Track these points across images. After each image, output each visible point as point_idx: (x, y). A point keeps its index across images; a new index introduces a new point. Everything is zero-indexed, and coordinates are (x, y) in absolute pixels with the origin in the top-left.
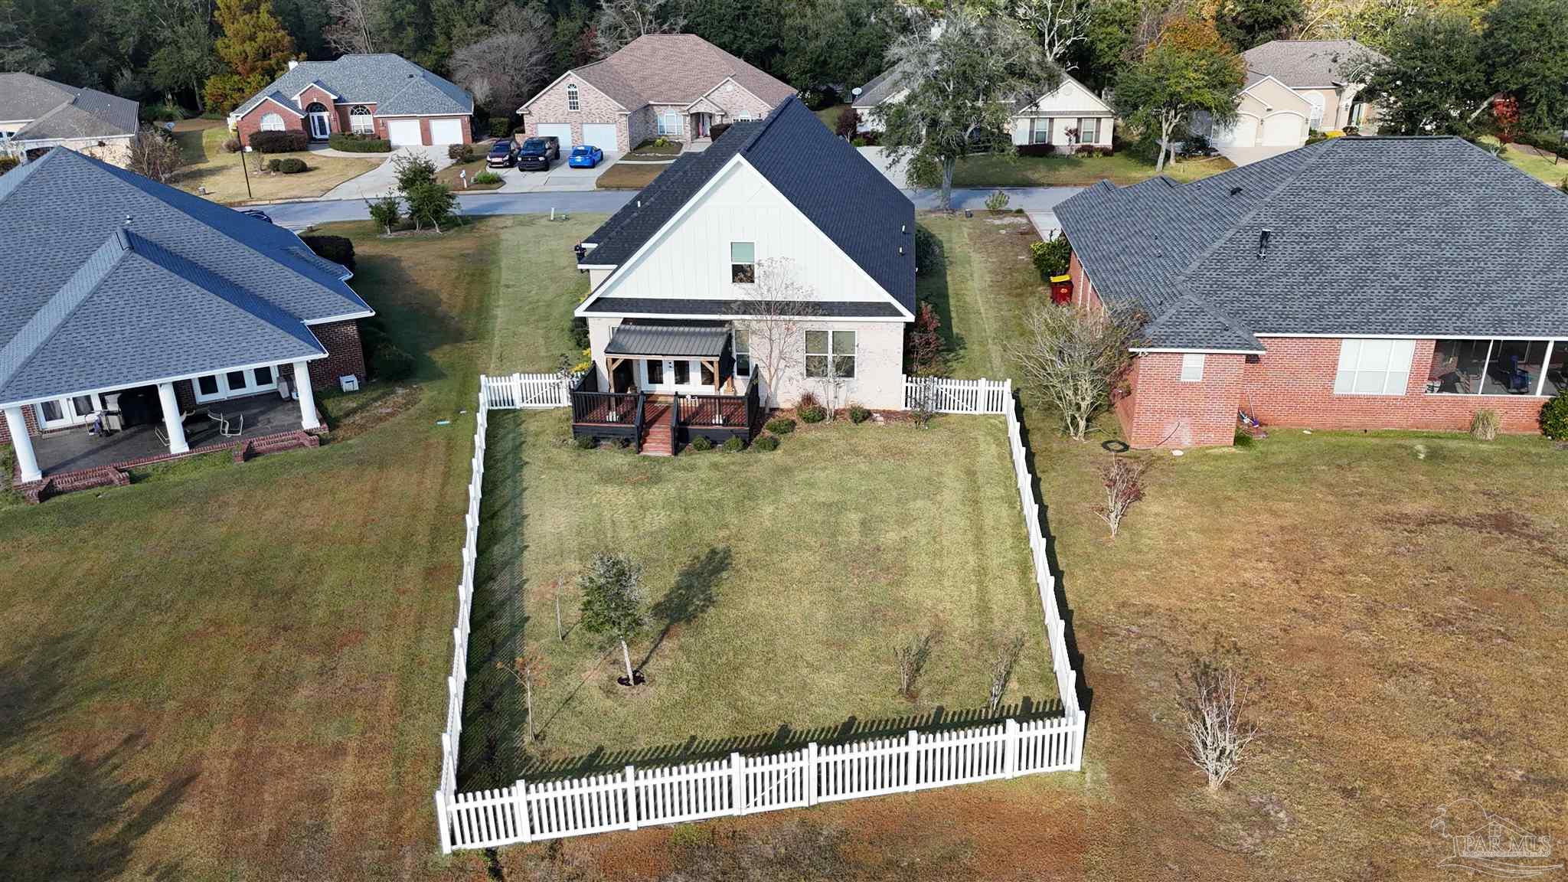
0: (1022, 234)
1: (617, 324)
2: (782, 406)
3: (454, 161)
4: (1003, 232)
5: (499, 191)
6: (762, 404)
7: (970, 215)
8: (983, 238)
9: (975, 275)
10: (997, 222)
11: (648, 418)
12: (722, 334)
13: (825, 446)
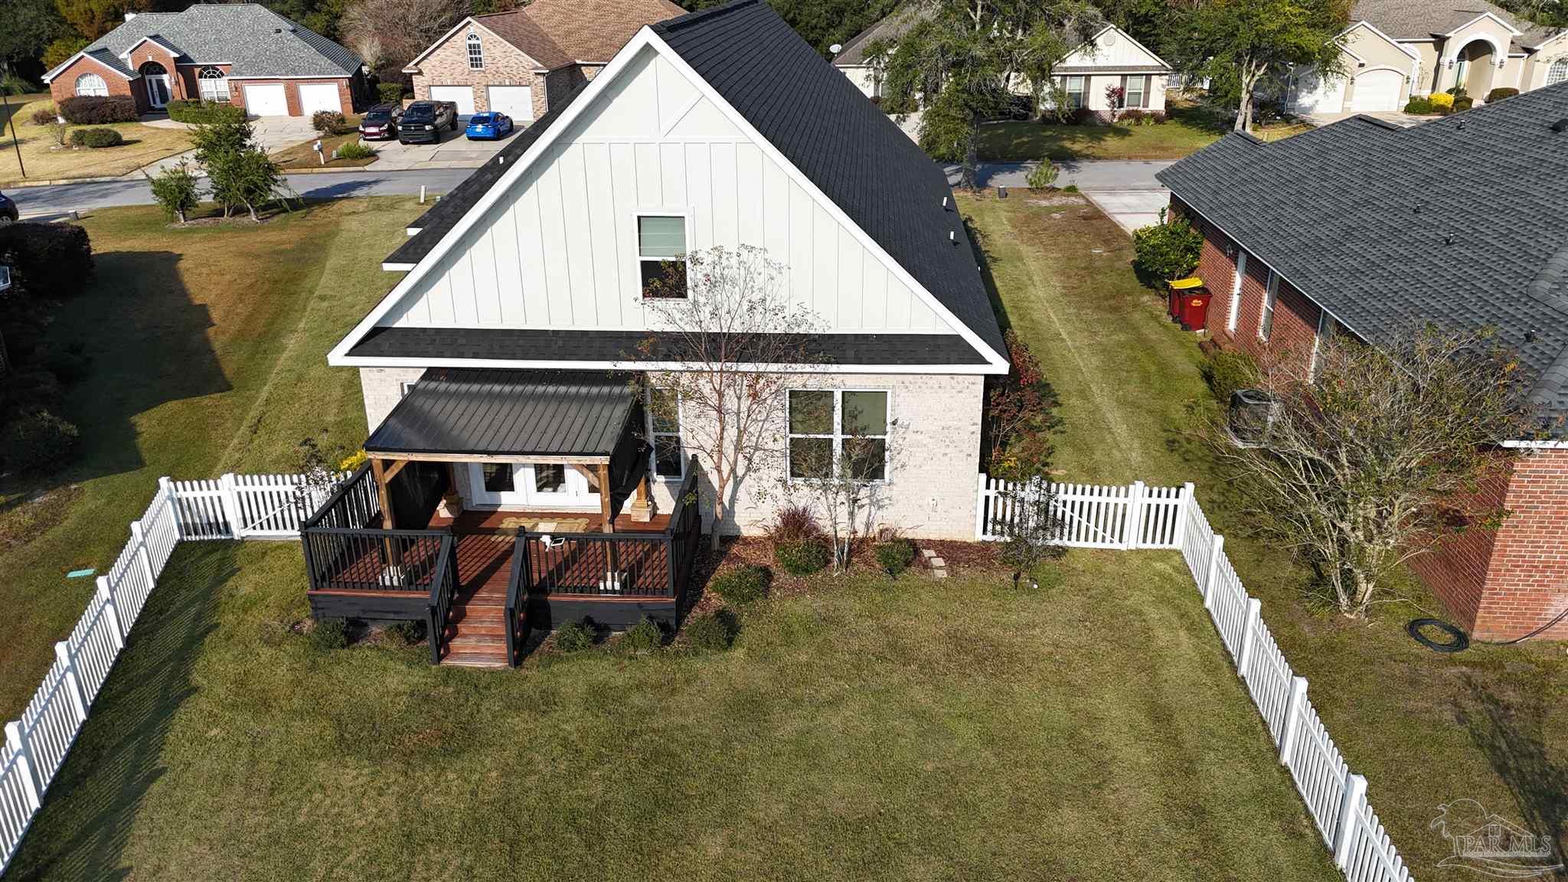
0: (1085, 218)
1: (414, 378)
2: (746, 532)
3: (321, 134)
4: (1057, 216)
5: (367, 168)
6: (705, 530)
7: (1003, 194)
8: (1030, 224)
9: (1035, 278)
10: (1044, 203)
11: (466, 576)
12: (622, 398)
13: (833, 635)
